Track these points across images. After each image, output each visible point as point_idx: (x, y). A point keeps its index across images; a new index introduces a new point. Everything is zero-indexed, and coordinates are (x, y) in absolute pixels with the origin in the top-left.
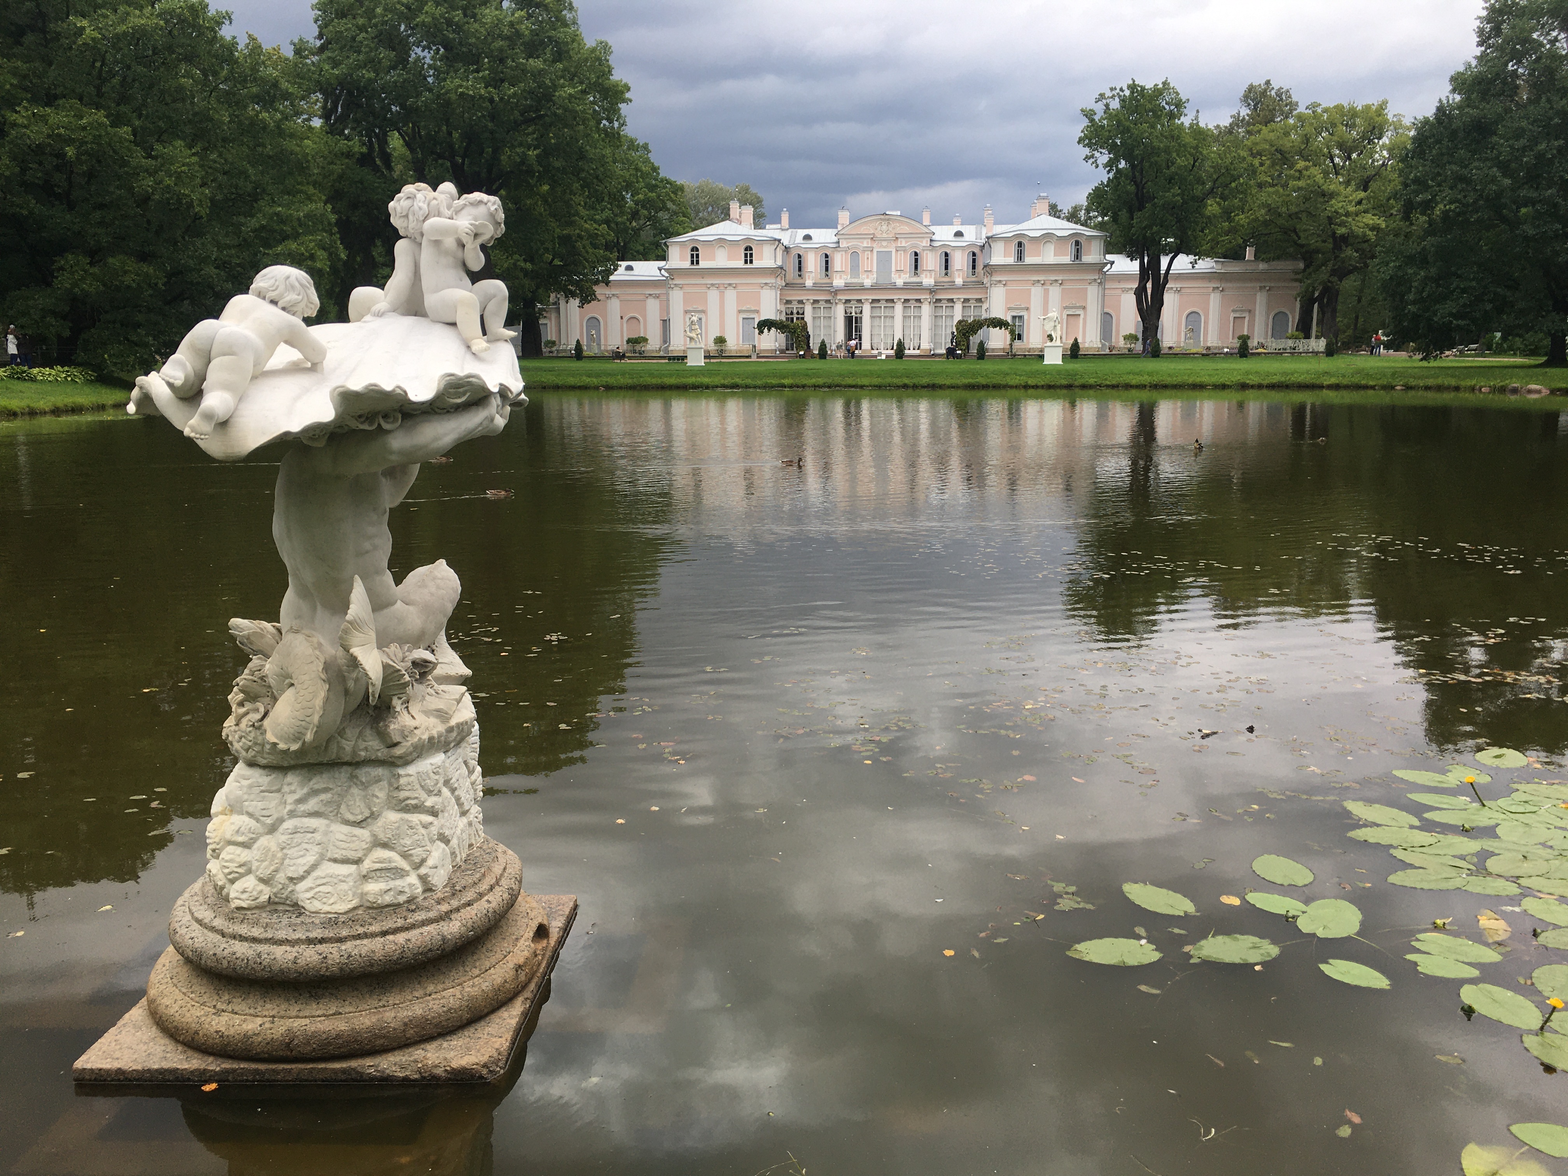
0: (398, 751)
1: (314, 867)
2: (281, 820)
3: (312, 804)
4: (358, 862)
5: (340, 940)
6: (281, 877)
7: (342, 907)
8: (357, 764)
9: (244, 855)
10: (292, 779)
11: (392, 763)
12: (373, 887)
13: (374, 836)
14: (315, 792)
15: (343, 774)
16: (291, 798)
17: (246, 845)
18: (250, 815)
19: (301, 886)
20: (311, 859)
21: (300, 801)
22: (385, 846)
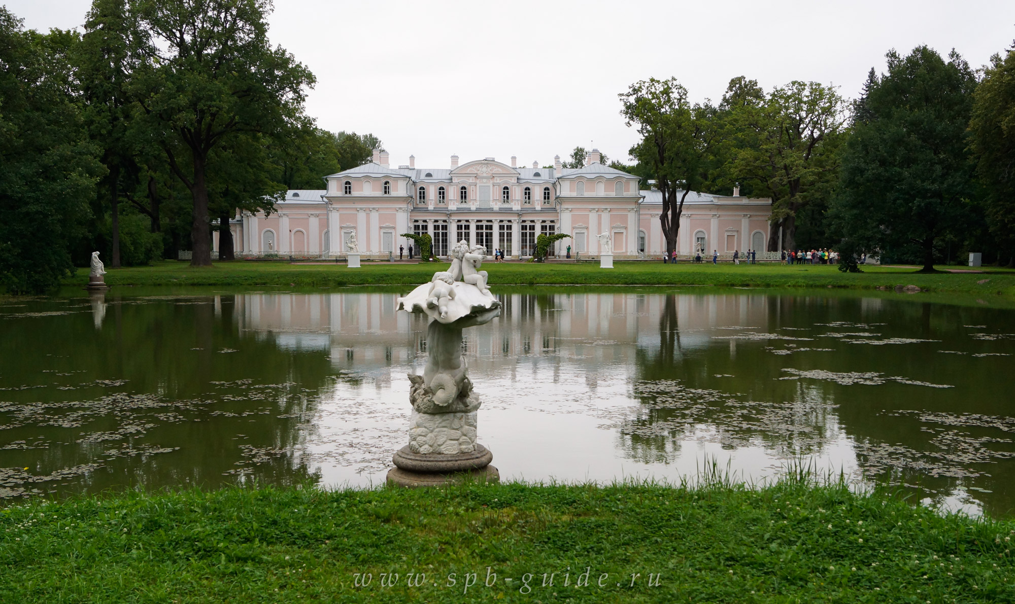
0: (469, 408)
1: (445, 441)
2: (434, 429)
3: (444, 424)
4: (457, 440)
5: (456, 461)
6: (436, 445)
7: (455, 452)
8: (455, 412)
9: (424, 439)
10: (437, 417)
11: (466, 412)
12: (463, 447)
13: (462, 432)
14: (444, 420)
15: (452, 415)
16: (437, 422)
17: (424, 436)
18: (425, 427)
19: (442, 447)
20: (444, 439)
21: (440, 423)
22: (465, 435)
